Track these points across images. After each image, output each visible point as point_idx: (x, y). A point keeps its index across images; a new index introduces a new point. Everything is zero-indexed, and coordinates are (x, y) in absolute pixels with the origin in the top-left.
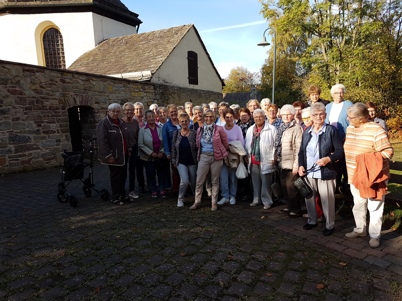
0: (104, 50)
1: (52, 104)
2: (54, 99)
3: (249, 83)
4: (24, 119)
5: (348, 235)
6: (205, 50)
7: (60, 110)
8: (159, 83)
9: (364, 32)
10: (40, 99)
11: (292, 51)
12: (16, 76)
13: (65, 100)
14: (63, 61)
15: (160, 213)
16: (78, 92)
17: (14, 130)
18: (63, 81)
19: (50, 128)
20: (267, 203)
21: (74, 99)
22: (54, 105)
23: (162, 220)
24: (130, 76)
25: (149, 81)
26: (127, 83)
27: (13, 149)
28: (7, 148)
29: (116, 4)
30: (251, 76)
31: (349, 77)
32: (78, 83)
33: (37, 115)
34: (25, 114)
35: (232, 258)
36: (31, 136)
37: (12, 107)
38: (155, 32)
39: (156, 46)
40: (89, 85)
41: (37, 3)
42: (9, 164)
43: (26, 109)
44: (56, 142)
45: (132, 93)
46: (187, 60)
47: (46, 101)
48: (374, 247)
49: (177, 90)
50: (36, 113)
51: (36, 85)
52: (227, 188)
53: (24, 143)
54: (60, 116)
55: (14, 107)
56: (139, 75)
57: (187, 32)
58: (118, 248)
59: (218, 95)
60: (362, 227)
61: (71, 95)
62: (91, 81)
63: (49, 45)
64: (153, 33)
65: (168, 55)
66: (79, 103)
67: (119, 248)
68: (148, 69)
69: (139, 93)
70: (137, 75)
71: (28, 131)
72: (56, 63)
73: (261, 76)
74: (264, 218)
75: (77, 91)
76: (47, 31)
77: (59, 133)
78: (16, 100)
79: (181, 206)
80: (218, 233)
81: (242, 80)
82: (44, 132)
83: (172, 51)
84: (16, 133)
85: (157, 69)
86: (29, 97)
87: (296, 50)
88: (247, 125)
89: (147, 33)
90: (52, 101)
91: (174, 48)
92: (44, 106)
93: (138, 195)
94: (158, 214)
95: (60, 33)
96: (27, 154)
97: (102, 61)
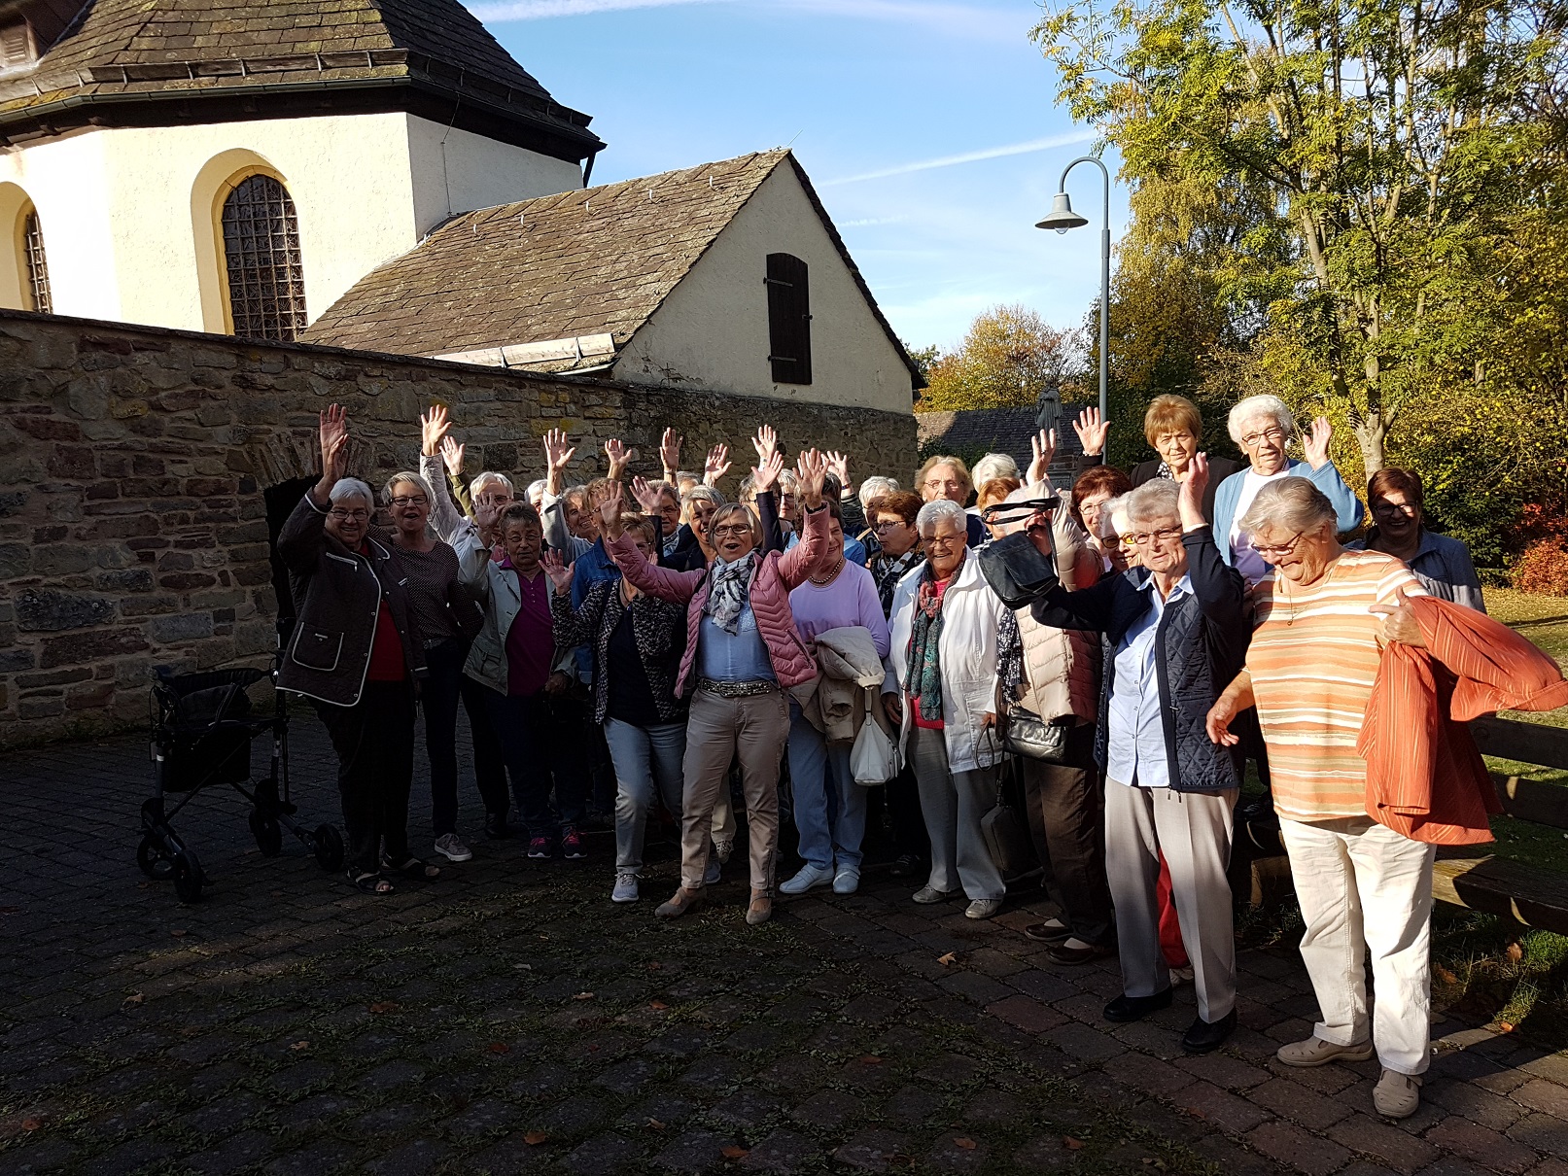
0: (450, 254)
1: (200, 473)
2: (209, 454)
3: (1047, 371)
4: (83, 532)
5: (1288, 1053)
6: (840, 248)
7: (235, 497)
8: (646, 379)
9: (1470, 165)
10: (151, 456)
11: (1213, 242)
12: (52, 368)
13: (252, 456)
14: (296, 299)
15: (524, 932)
16: (308, 422)
17: (40, 577)
18: (245, 383)
19: (191, 567)
20: (980, 895)
21: (292, 451)
22: (206, 478)
23: (521, 966)
24: (532, 356)
25: (607, 373)
26: (510, 385)
27: (37, 651)
28: (13, 649)
29: (501, 78)
30: (1053, 343)
31: (1417, 345)
32: (310, 387)
33: (139, 515)
34: (89, 512)
35: (740, 1161)
36: (112, 598)
37: (33, 486)
38: (642, 182)
39: (641, 236)
40: (354, 395)
41: (199, 83)
42: (21, 711)
43: (93, 493)
44: (217, 620)
45: (533, 421)
46: (764, 288)
47: (173, 461)
48: (1391, 1118)
49: (722, 407)
50: (133, 509)
51: (134, 402)
52: (821, 824)
53: (81, 626)
54: (234, 519)
55: (43, 489)
56: (567, 349)
57: (763, 180)
58: (275, 1100)
59: (895, 423)
60: (1349, 1017)
61: (279, 436)
62: (361, 378)
63: (243, 239)
64: (635, 187)
65: (686, 270)
66: (310, 465)
67: (279, 1102)
68: (600, 325)
69: (562, 420)
70: (560, 349)
71: (100, 578)
72: (269, 307)
73: (1090, 343)
74: (950, 962)
75: (303, 418)
76: (237, 189)
77: (226, 583)
78: (50, 461)
79: (626, 898)
80: (730, 1033)
81: (1018, 358)
82: (166, 583)
83: (701, 254)
84: (49, 590)
85: (636, 326)
86: (103, 448)
87: (1228, 239)
88: (903, 562)
89: (611, 188)
90: (201, 461)
91: (710, 244)
92: (166, 482)
93: (471, 848)
94: (514, 935)
95: (287, 196)
96: (95, 671)
97: (439, 297)
